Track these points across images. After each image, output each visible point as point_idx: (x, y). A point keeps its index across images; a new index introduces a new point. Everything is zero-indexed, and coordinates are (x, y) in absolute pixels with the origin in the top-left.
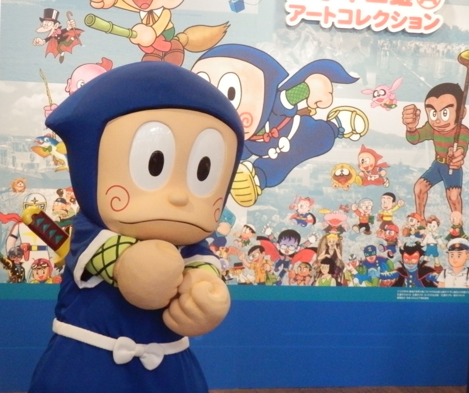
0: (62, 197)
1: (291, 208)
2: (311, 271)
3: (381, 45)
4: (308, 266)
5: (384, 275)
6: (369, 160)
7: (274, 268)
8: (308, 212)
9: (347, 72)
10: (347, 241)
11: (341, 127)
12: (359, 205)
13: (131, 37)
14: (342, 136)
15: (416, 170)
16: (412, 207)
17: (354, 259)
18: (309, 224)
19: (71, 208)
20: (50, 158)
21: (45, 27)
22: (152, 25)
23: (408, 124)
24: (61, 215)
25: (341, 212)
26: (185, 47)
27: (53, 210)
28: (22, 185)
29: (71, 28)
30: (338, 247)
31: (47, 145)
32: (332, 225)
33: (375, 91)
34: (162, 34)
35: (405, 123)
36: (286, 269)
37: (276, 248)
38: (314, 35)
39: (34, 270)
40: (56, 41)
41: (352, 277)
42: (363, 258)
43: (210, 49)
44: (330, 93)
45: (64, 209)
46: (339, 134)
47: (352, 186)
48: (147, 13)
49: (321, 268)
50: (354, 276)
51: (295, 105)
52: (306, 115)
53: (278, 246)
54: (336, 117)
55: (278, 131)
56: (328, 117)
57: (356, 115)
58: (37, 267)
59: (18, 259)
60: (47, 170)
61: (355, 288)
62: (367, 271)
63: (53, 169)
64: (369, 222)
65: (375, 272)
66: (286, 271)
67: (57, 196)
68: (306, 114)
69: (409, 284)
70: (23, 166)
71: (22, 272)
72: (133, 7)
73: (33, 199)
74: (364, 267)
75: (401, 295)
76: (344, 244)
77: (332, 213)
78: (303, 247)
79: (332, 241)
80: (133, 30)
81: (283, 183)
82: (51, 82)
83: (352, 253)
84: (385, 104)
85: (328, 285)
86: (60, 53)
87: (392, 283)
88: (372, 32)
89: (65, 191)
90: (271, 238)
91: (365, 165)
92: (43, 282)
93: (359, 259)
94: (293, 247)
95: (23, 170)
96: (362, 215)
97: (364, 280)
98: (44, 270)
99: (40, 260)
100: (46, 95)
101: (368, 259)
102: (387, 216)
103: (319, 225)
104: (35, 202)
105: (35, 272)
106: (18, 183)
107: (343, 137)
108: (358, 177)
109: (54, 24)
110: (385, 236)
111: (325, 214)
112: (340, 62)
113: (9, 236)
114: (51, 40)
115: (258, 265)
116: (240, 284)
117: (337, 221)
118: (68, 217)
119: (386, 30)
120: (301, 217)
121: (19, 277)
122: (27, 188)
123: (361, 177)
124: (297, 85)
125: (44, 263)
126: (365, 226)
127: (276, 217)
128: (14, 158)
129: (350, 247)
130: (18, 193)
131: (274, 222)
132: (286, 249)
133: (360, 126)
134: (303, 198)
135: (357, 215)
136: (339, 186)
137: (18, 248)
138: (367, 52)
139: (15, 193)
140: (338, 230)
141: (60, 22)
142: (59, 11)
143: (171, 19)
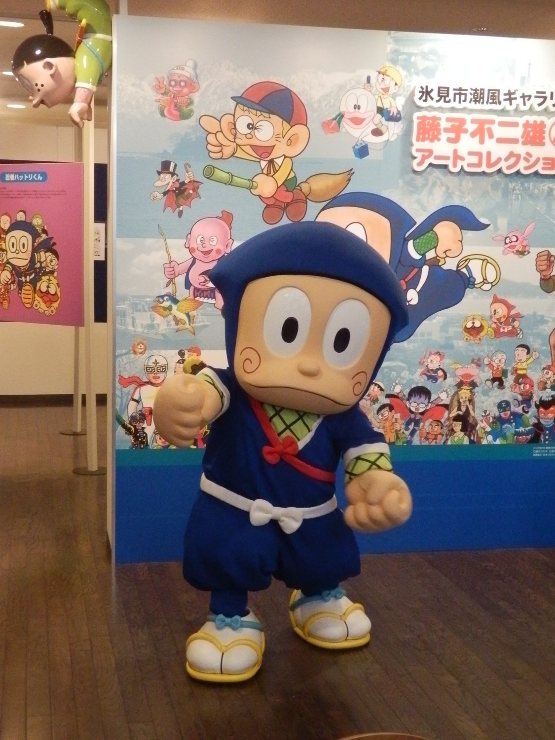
0: (184, 358)
1: (421, 363)
2: (443, 429)
3: (512, 188)
4: (439, 424)
5: (519, 431)
6: (502, 310)
7: (403, 426)
8: (438, 367)
9: (477, 218)
10: (480, 396)
11: (472, 276)
12: (491, 358)
13: (251, 188)
14: (473, 286)
15: (551, 320)
16: (547, 359)
17: (488, 415)
18: (440, 380)
20: (171, 318)
21: (162, 180)
22: (274, 175)
23: (542, 271)
25: (472, 367)
26: (308, 197)
27: (175, 372)
28: (143, 347)
29: (189, 180)
30: (471, 403)
31: (166, 304)
32: (465, 380)
33: (506, 238)
34: (283, 184)
35: (539, 271)
37: (406, 406)
38: (441, 180)
39: (156, 435)
40: (174, 194)
41: (486, 435)
42: (497, 414)
43: (335, 198)
44: (459, 241)
46: (469, 284)
47: (484, 338)
48: (267, 162)
49: (453, 425)
50: (488, 433)
51: (424, 255)
52: (436, 265)
53: (407, 404)
54: (467, 267)
55: (406, 282)
56: (458, 267)
59: (140, 424)
60: (168, 331)
61: (489, 446)
62: (501, 427)
63: (174, 329)
64: (502, 376)
65: (510, 429)
66: (417, 429)
67: (179, 358)
68: (434, 264)
69: (545, 440)
70: (143, 326)
71: (144, 438)
72: (254, 157)
73: (154, 361)
74: (498, 423)
75: (537, 452)
76: (476, 399)
78: (434, 403)
79: (464, 397)
80: (253, 180)
81: (412, 338)
82: (169, 238)
83: (485, 409)
84: (518, 251)
85: (460, 443)
86: (179, 207)
87: (527, 439)
88: (503, 176)
89: (186, 352)
90: (400, 396)
91: (497, 316)
92: (166, 447)
93: (493, 415)
94: (423, 404)
95: (143, 331)
96: (495, 368)
97: (498, 437)
100: (165, 251)
101: (502, 414)
102: (521, 369)
103: (450, 381)
104: (157, 364)
105: (157, 437)
106: (138, 345)
107: (474, 287)
108: (490, 329)
109: (172, 177)
110: (520, 391)
111: (456, 369)
112: (469, 208)
113: (130, 400)
114: (169, 194)
115: (388, 424)
117: (468, 376)
119: (518, 173)
120: (431, 372)
121: (142, 442)
122: (148, 350)
123: (493, 329)
124: (425, 234)
127: (405, 374)
128: (133, 319)
129: (483, 402)
130: (139, 355)
131: (403, 378)
132: (416, 407)
133: (491, 276)
134: (433, 353)
135: (490, 369)
136: (470, 340)
137: (140, 412)
138: (498, 196)
139: (135, 355)
140: (470, 386)
141: (178, 174)
142: (176, 163)
143: (293, 168)
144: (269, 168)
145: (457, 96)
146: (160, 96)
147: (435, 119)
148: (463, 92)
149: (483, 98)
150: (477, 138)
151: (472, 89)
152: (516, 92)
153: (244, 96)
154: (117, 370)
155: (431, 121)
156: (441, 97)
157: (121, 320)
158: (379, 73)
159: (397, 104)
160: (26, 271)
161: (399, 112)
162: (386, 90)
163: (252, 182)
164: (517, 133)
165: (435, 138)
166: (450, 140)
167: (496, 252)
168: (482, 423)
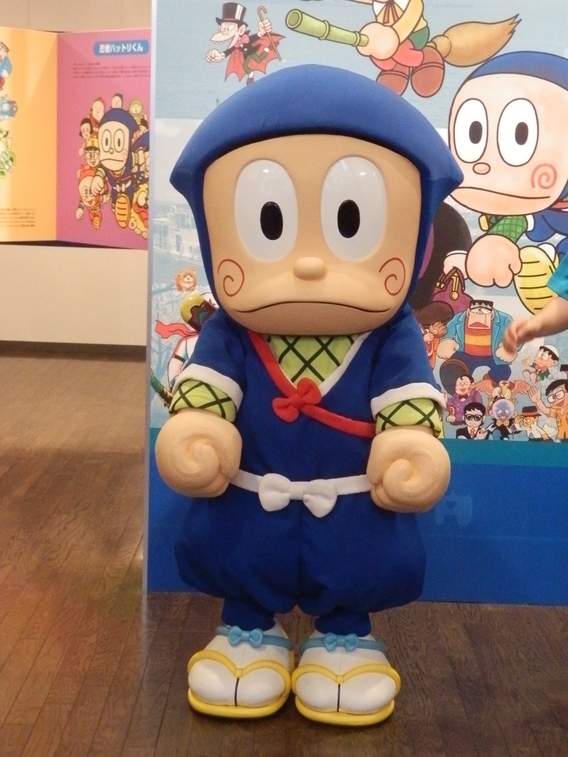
13: (358, 45)
21: (224, 33)
22: (393, 25)
26: (446, 59)
28: (191, 280)
29: (265, 33)
34: (408, 38)
40: (242, 54)
43: (487, 61)
48: (384, 4)
70: (193, 250)
80: (362, 33)
86: (248, 73)
95: (193, 257)
106: (185, 276)
109: (239, 27)
113: (172, 357)
114: (233, 53)
115: (563, 411)
116: (533, 440)
122: (199, 285)
128: (178, 238)
130: (185, 293)
139: (180, 292)
141: (247, 23)
142: (245, 7)
143: (424, 14)
144: (387, 14)
154: (154, 312)
157: (161, 239)
160: (122, 177)
163: (360, 35)
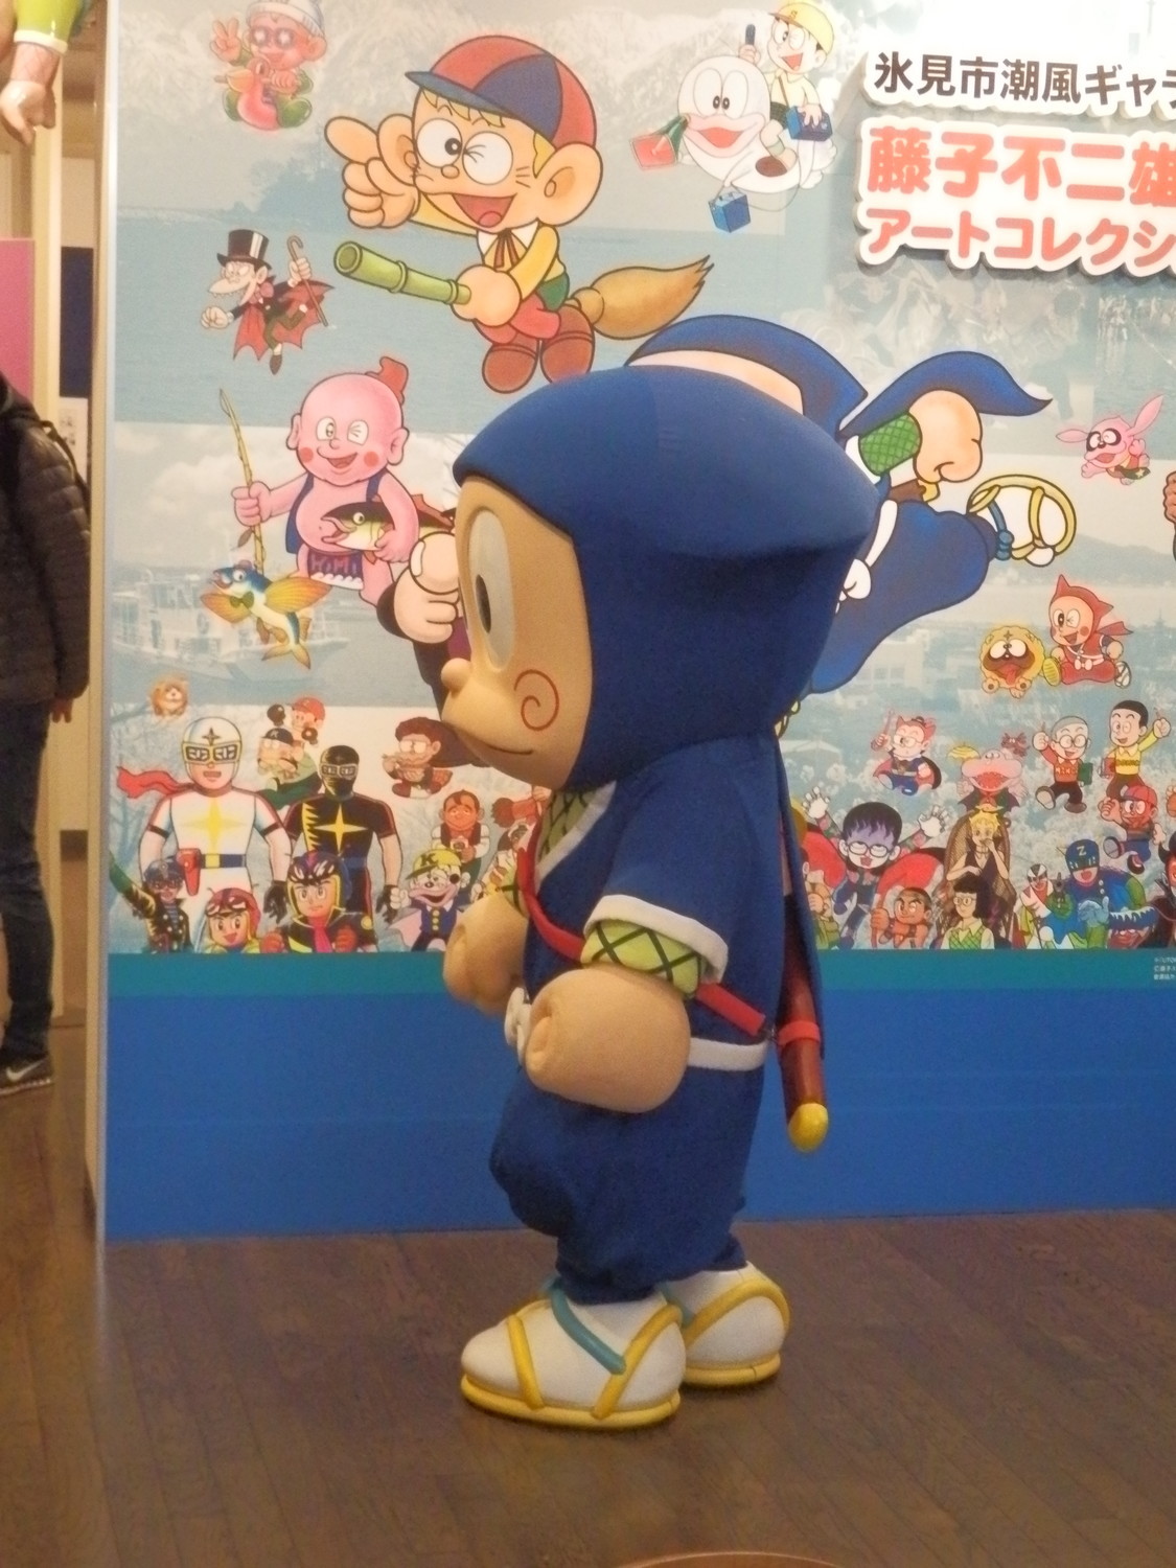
0: (282, 727)
1: (877, 746)
2: (929, 911)
3: (1106, 310)
4: (921, 897)
5: (1120, 917)
6: (1078, 616)
7: (832, 903)
8: (919, 756)
9: (1019, 384)
10: (1023, 830)
11: (1005, 530)
12: (1051, 734)
13: (455, 302)
14: (1007, 554)
17: (1041, 877)
18: (924, 788)
19: (306, 756)
20: (249, 624)
21: (232, 279)
22: (511, 269)
24: (279, 772)
25: (1004, 755)
26: (597, 326)
27: (259, 760)
28: (178, 696)
29: (300, 280)
30: (1000, 847)
31: (240, 589)
32: (984, 789)
33: (1091, 435)
34: (535, 292)
35: (1171, 518)
36: (864, 907)
37: (839, 851)
38: (931, 287)
39: (211, 919)
40: (261, 315)
41: (1036, 926)
42: (1066, 874)
43: (663, 330)
44: (974, 440)
45: (288, 758)
46: (998, 549)
47: (1035, 685)
48: (495, 237)
49: (956, 901)
50: (1040, 922)
51: (885, 475)
52: (915, 501)
53: (842, 846)
54: (992, 505)
56: (970, 504)
57: (1042, 498)
58: (220, 910)
59: (172, 890)
60: (242, 656)
61: (1045, 953)
62: (1076, 907)
64: (1078, 779)
65: (1096, 911)
66: (866, 910)
67: (269, 725)
68: (911, 498)
70: (181, 645)
71: (180, 925)
72: (462, 223)
73: (206, 732)
74: (1068, 897)
75: (1164, 970)
76: (1014, 838)
77: (984, 758)
78: (909, 846)
79: (982, 831)
80: (460, 282)
81: (855, 681)
82: (248, 424)
83: (1035, 861)
84: (1119, 468)
85: (973, 946)
86: (272, 344)
87: (1139, 938)
88: (1082, 279)
89: (288, 711)
90: (824, 826)
91: (1067, 630)
92: (235, 949)
93: (1055, 878)
94: (882, 848)
95: (181, 657)
96: (1061, 761)
97: (1068, 933)
98: (239, 917)
99: (226, 892)
100: (237, 459)
101: (1078, 875)
102: (1126, 763)
103: (949, 790)
104: (213, 739)
105: (214, 923)
106: (167, 690)
107: (1011, 556)
108: (1049, 661)
109: (256, 270)
110: (1122, 816)
111: (964, 761)
112: (1000, 360)
113: (147, 829)
114: (247, 313)
117: (997, 778)
118: (296, 779)
119: (1121, 272)
120: (902, 768)
121: (175, 937)
122: (192, 705)
123: (1057, 661)
124: (887, 422)
125: (239, 900)
126: (1069, 790)
127: (837, 771)
128: (156, 626)
130: (168, 718)
131: (831, 783)
132: (864, 854)
134: (907, 719)
135: (1047, 763)
136: (999, 687)
137: (170, 861)
138: (1070, 331)
139: (160, 717)
140: (998, 804)
141: (271, 264)
142: (267, 236)
143: (560, 253)
144: (500, 253)
145: (971, 80)
146: (226, 69)
147: (914, 134)
148: (985, 69)
149: (1035, 85)
150: (1021, 184)
151: (1007, 62)
152: (1118, 72)
153: (438, 71)
154: (114, 753)
155: (905, 142)
156: (930, 81)
157: (125, 628)
158: (777, 19)
159: (820, 97)
161: (825, 118)
162: (794, 61)
163: (457, 284)
164: (1119, 173)
165: (915, 182)
166: (951, 189)
167: (1064, 469)
168: (1028, 895)
